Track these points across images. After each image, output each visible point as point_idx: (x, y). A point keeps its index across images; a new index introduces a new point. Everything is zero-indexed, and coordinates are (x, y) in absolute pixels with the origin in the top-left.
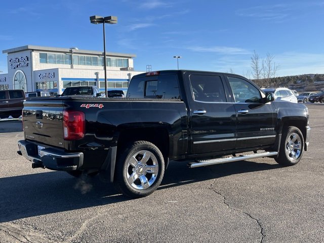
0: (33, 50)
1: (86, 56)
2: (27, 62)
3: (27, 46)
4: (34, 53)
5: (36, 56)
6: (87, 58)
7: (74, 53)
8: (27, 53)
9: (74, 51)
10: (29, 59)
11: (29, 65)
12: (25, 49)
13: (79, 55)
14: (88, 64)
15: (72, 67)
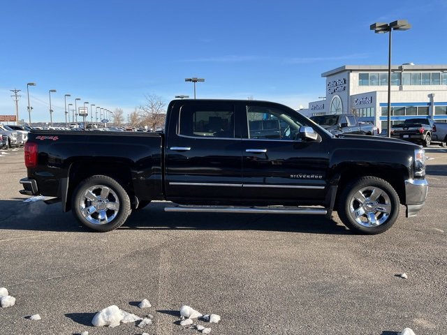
0: (351, 71)
1: (422, 72)
2: (344, 85)
3: (344, 67)
4: (352, 74)
5: (354, 77)
6: (424, 75)
7: (405, 70)
8: (344, 75)
9: (405, 67)
10: (346, 81)
11: (346, 89)
12: (343, 70)
13: (412, 72)
14: (425, 83)
15: (401, 89)
